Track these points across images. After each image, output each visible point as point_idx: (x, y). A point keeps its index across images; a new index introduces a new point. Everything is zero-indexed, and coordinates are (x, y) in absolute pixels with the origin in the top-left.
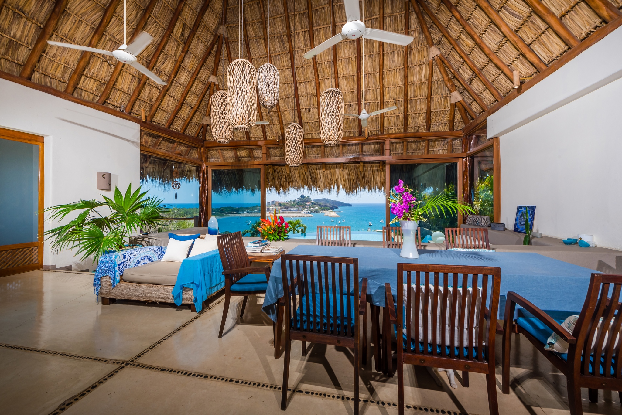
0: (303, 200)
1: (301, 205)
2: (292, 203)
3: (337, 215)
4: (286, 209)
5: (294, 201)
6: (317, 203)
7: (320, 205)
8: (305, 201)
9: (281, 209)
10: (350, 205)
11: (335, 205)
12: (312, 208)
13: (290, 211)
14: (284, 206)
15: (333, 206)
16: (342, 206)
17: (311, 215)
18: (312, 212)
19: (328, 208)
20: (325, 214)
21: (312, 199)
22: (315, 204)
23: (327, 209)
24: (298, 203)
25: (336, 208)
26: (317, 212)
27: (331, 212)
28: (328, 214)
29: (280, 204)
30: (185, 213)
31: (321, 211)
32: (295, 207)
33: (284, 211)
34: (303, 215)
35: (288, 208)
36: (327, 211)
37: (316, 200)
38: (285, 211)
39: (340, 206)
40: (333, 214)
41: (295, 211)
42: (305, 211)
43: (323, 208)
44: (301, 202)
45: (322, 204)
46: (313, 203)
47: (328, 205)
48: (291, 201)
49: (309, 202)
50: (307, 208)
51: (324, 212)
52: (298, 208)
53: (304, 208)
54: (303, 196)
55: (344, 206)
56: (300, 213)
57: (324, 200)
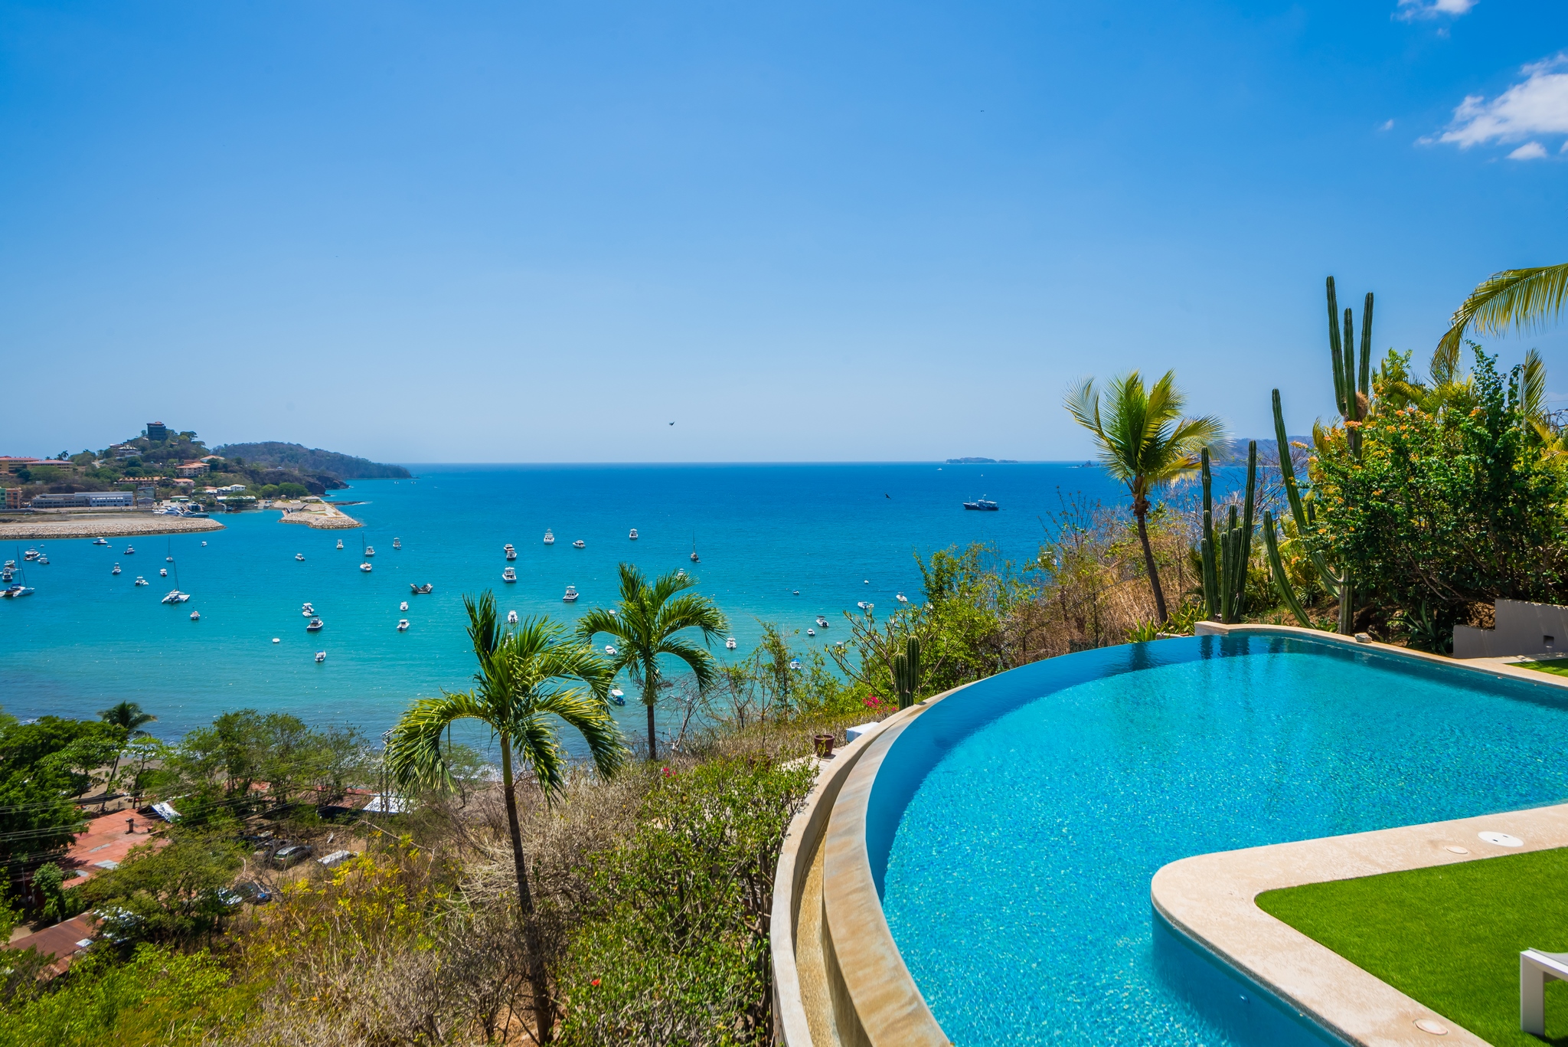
0: (161, 450)
1: (148, 473)
2: (97, 464)
3: (344, 518)
4: (59, 497)
5: (107, 454)
6: (239, 462)
7: (253, 475)
8: (169, 456)
9: (28, 495)
10: (398, 473)
11: (331, 474)
12: (210, 490)
13: (87, 503)
14: (48, 478)
15: (320, 478)
16: (362, 476)
17: (210, 522)
18: (211, 507)
19: (297, 485)
20: (287, 517)
21: (210, 446)
22: (225, 468)
23: (291, 495)
24: (133, 463)
25: (336, 486)
26: (238, 506)
27: (314, 507)
28: (304, 517)
29: (22, 471)
31: (262, 503)
32: (112, 484)
33: (49, 505)
34: (170, 523)
35: (71, 490)
36: (295, 503)
37: (227, 451)
38: (57, 505)
39: (351, 477)
40: (323, 513)
41: (115, 503)
42: (174, 505)
43: (270, 487)
44: (147, 459)
45: (264, 466)
46: (214, 466)
47: (296, 473)
48: (87, 457)
49: (195, 458)
50: (184, 491)
51: (279, 504)
52: (135, 488)
53: (167, 488)
54: (157, 431)
55: (370, 477)
56: (149, 512)
57: (271, 448)
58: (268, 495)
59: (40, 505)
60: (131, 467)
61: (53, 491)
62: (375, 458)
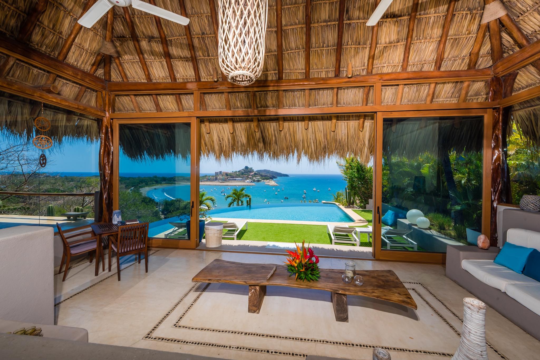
0: (247, 171)
1: (245, 175)
2: (237, 173)
3: (276, 184)
4: (232, 179)
5: (239, 171)
6: (259, 173)
7: (261, 176)
8: (248, 172)
9: (227, 178)
10: (287, 175)
11: (275, 176)
12: (254, 178)
13: (235, 180)
14: (230, 176)
15: (273, 176)
16: (280, 176)
17: (253, 184)
18: (254, 181)
19: (268, 177)
20: (266, 183)
21: (255, 170)
22: (257, 174)
23: (267, 179)
24: (243, 173)
25: (275, 178)
26: (258, 181)
27: (271, 182)
28: (269, 183)
29: (227, 174)
30: (140, 182)
31: (262, 181)
32: (239, 177)
33: (230, 180)
34: (247, 184)
35: (233, 178)
36: (268, 181)
37: (258, 171)
38: (231, 180)
39: (278, 176)
41: (240, 180)
42: (249, 181)
44: (245, 172)
45: (263, 174)
46: (255, 174)
47: (269, 175)
48: (236, 172)
49: (252, 172)
50: (250, 178)
51: (265, 181)
52: (243, 177)
53: (247, 178)
54: (247, 167)
55: (282, 176)
56: (244, 182)
57: (265, 171)
58: (263, 179)
59: (229, 180)
60: (242, 174)
61: (231, 178)
62: (282, 173)
